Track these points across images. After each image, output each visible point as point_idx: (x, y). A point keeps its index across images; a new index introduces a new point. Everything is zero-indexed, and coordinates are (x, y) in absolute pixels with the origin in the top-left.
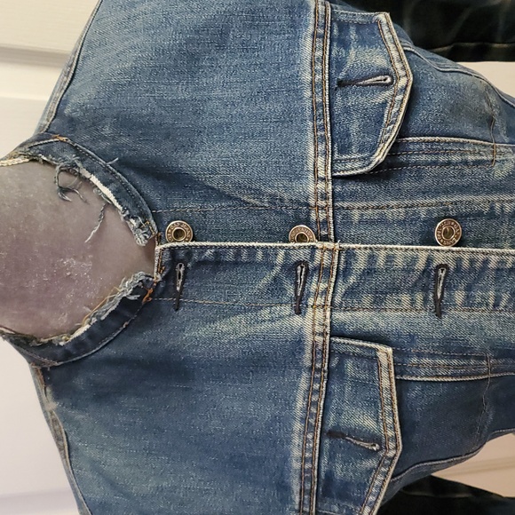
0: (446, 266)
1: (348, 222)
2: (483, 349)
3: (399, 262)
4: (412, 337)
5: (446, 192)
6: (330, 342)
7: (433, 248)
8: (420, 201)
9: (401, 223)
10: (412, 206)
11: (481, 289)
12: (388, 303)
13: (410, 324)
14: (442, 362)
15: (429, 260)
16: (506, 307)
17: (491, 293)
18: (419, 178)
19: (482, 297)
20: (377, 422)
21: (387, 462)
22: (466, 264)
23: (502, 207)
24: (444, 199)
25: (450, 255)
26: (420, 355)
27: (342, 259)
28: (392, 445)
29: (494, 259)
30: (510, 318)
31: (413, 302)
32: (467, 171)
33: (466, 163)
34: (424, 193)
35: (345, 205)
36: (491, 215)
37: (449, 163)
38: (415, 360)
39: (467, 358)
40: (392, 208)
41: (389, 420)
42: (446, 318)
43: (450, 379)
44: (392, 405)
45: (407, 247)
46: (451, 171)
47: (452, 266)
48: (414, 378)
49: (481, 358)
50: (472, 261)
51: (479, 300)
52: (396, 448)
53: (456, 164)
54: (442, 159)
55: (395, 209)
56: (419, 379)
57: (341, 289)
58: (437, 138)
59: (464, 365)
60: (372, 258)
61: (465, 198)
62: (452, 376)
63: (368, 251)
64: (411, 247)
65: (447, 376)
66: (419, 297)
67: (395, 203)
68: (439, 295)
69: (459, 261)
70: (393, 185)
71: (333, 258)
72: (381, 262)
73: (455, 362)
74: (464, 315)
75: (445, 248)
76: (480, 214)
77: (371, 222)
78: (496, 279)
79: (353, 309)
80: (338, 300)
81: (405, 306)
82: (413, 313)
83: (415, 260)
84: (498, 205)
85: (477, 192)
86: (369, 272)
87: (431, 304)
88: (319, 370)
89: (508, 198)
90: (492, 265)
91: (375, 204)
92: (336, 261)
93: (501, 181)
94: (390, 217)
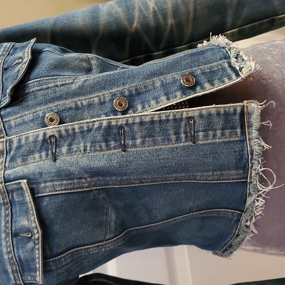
0: (54, 136)
1: (10, 127)
2: (79, 173)
3: (31, 139)
4: (41, 174)
5: (50, 102)
6: (5, 185)
7: (45, 128)
8: (39, 108)
9: (32, 121)
10: (36, 112)
11: (77, 144)
12: (29, 160)
13: (40, 168)
14: (57, 183)
15: (45, 134)
16: (90, 150)
17: (82, 145)
18: (35, 98)
19: (77, 148)
20: (28, 221)
21: (37, 242)
22: (64, 133)
23: (82, 103)
24: (50, 105)
25: (54, 130)
26: (45, 182)
27: (8, 145)
28: (35, 231)
29: (76, 127)
30: (94, 156)
31: (41, 157)
32: (57, 89)
33: (57, 86)
34: (40, 104)
35: (7, 119)
36: (77, 108)
37: (48, 88)
38: (43, 185)
39: (72, 179)
40: (27, 115)
41: (32, 218)
42: (58, 161)
43: (64, 192)
44: (33, 210)
45: (34, 131)
46: (50, 91)
47: (57, 135)
48: (44, 194)
49: (81, 178)
50: (67, 131)
51: (75, 149)
52: (38, 232)
53: (52, 87)
54: (44, 87)
55: (28, 115)
56: (46, 194)
57: (8, 159)
58: (42, 79)
59: (71, 183)
60: (20, 140)
61: (61, 103)
62: (65, 190)
63: (18, 138)
64: (36, 130)
65: (61, 190)
66: (44, 154)
67: (28, 112)
68: (54, 151)
69: (59, 132)
70: (25, 104)
71: (4, 145)
72: (23, 141)
73: (65, 182)
74: (68, 158)
75: (51, 127)
76: (71, 109)
77: (20, 125)
78: (83, 137)
79: (14, 167)
80: (7, 164)
81: (38, 160)
82: (42, 162)
83: (37, 136)
84: (79, 103)
85: (66, 99)
86: (19, 147)
87: (50, 156)
88: (7, 203)
89: (83, 98)
90: (77, 130)
91: (19, 115)
92: (5, 146)
93: (76, 90)
94: (26, 120)
